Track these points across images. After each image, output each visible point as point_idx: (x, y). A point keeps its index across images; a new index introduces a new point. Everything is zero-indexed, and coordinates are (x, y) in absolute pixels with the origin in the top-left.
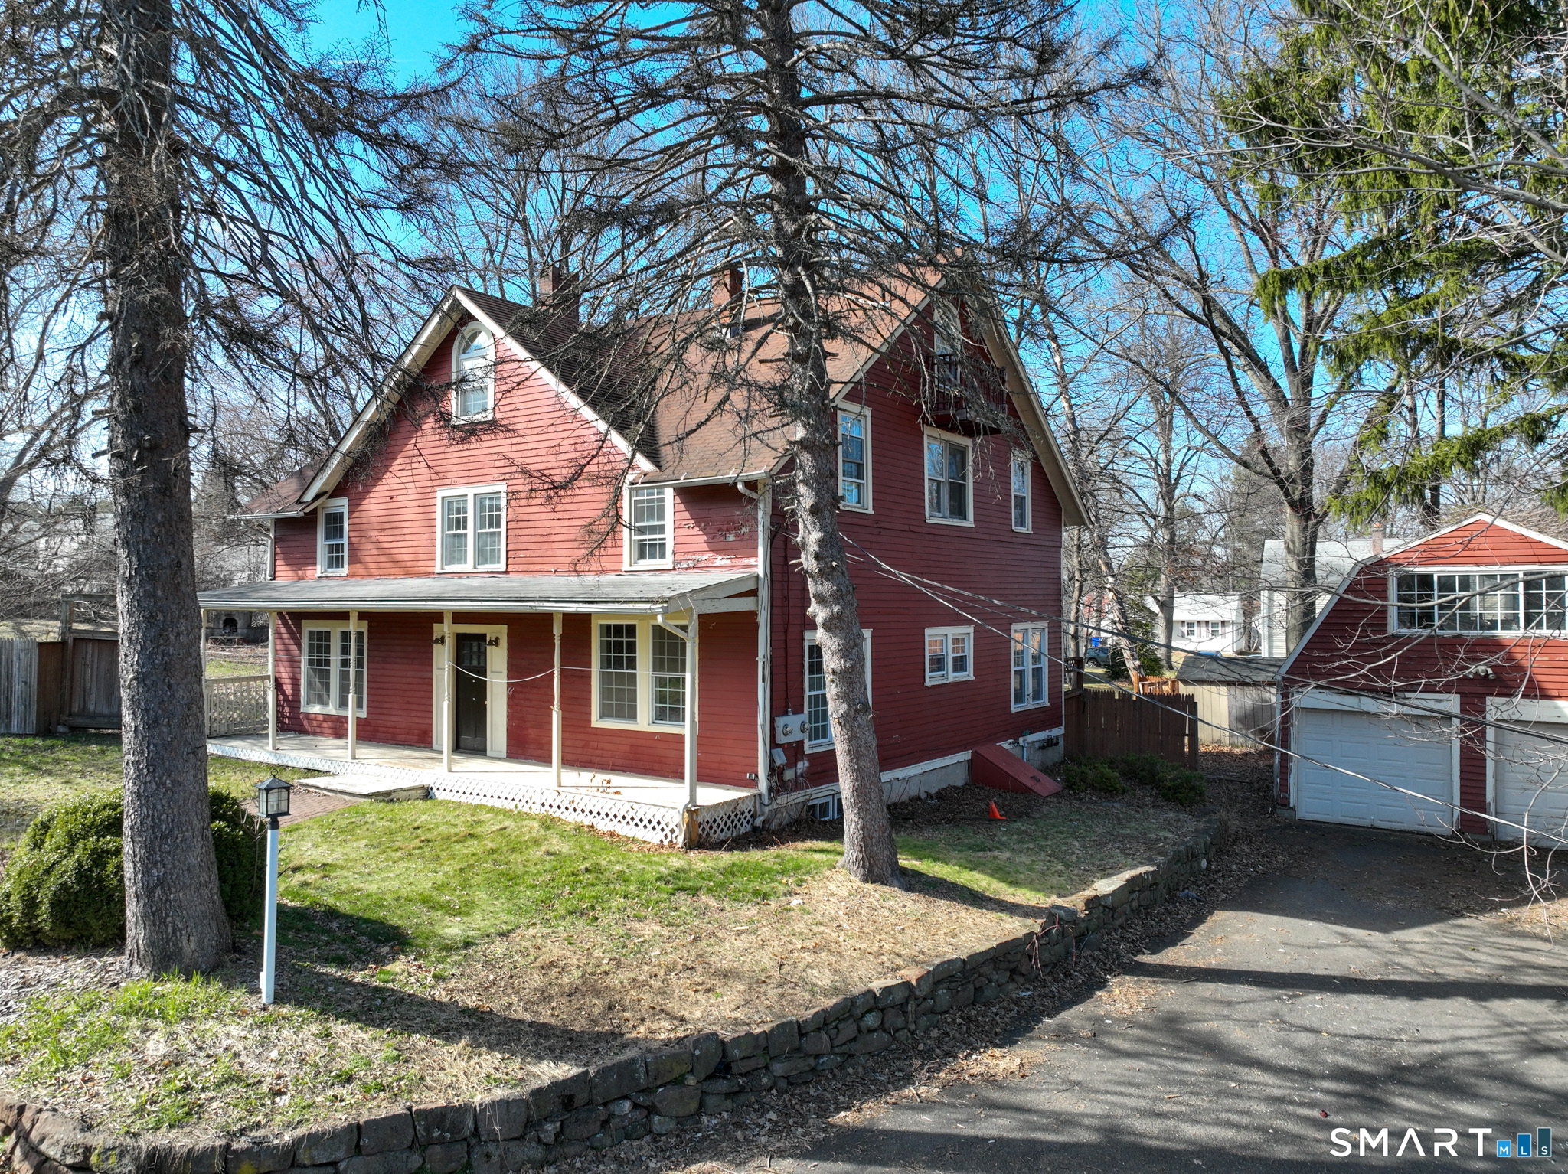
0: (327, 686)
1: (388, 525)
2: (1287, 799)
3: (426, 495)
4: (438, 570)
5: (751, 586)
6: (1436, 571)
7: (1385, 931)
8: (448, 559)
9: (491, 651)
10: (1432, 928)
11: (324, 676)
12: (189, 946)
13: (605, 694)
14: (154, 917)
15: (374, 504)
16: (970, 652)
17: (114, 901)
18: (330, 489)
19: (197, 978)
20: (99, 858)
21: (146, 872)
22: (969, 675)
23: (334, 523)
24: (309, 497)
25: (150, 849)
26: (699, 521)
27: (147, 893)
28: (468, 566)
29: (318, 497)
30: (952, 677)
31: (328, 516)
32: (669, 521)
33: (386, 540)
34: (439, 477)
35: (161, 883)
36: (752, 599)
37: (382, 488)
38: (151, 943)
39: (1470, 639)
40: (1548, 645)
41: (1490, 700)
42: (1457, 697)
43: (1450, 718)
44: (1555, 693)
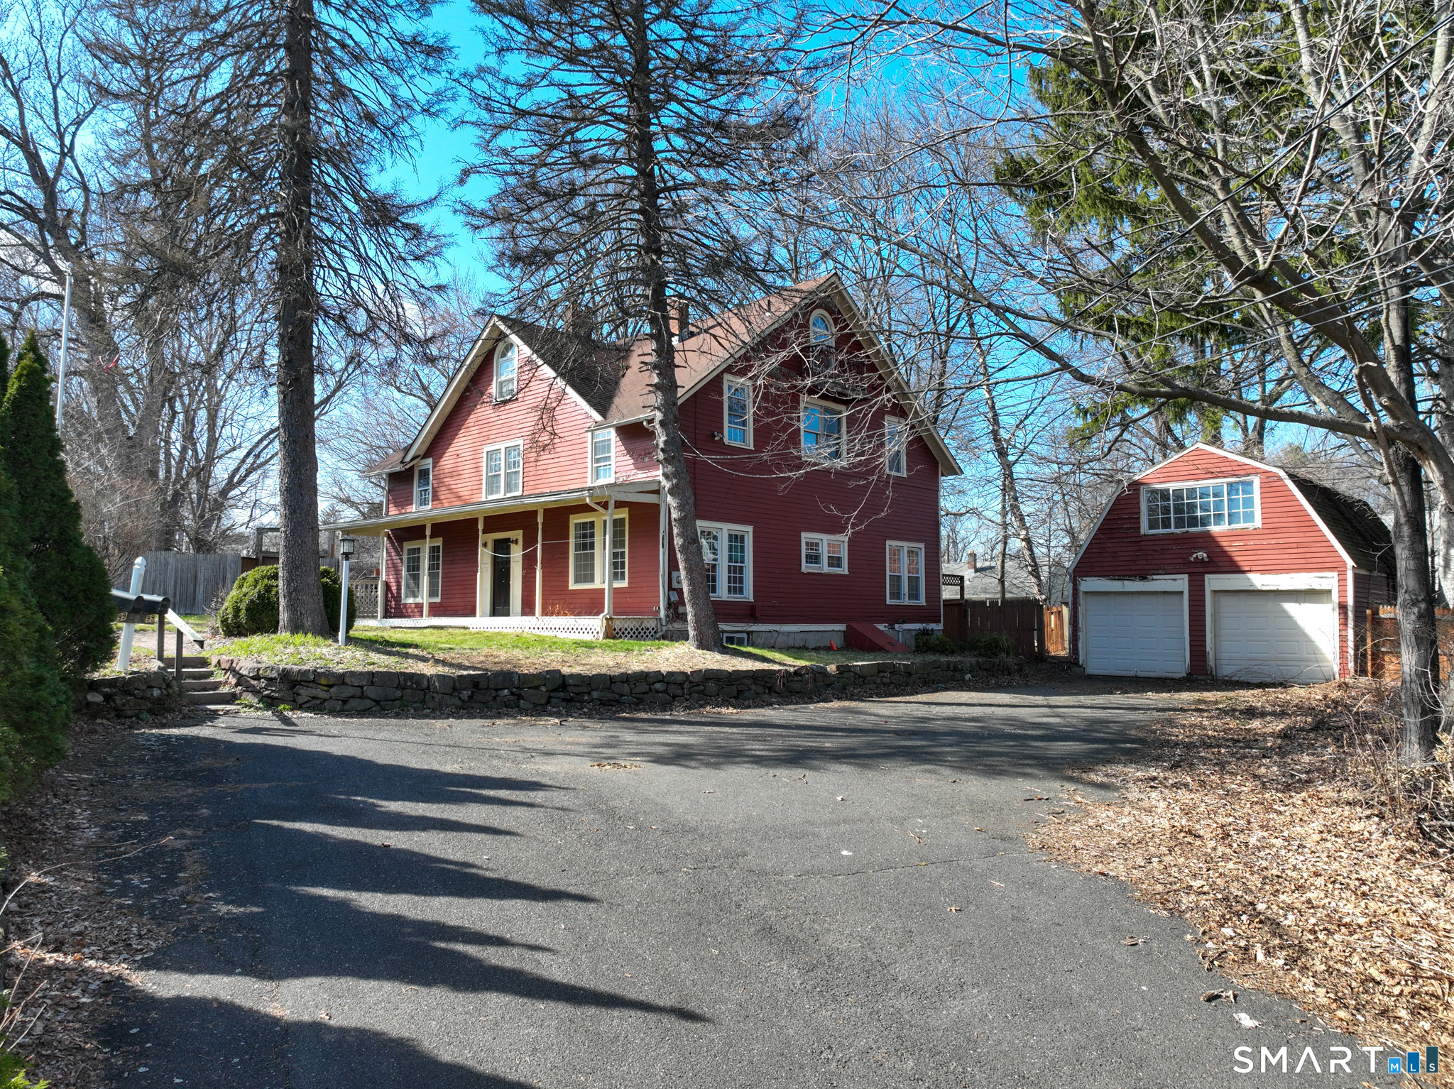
0: (417, 584)
1: (454, 474)
2: (1077, 659)
3: (476, 452)
4: (483, 499)
5: (655, 487)
6: (1172, 486)
8: (490, 491)
9: (513, 546)
11: (416, 578)
12: (307, 624)
13: (577, 568)
14: (292, 607)
15: (447, 461)
16: (844, 554)
17: (274, 608)
18: (421, 453)
19: (309, 635)
20: (268, 589)
21: (289, 585)
22: (844, 570)
23: (424, 474)
24: (408, 458)
25: (290, 573)
26: (630, 452)
27: (289, 595)
28: (501, 496)
29: (413, 459)
30: (825, 568)
31: (421, 471)
32: (613, 454)
33: (453, 483)
34: (487, 439)
35: (295, 590)
36: (655, 496)
37: (452, 450)
38: (290, 620)
39: (1194, 534)
40: (1243, 534)
41: (1207, 577)
42: (1186, 577)
43: (1182, 593)
44: (1247, 568)
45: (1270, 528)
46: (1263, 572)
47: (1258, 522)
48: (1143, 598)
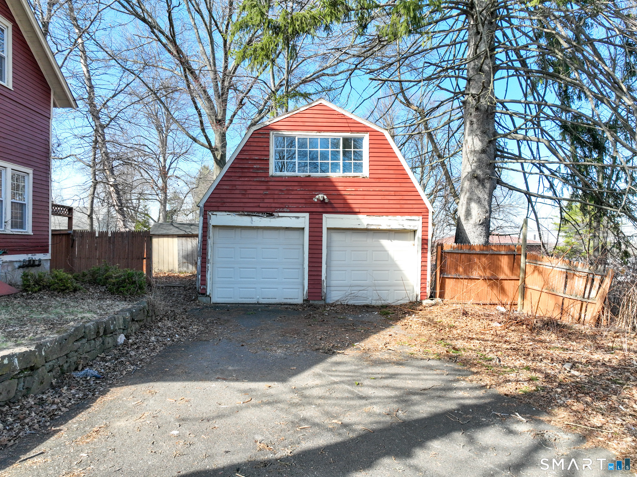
2: (205, 289)
6: (298, 134)
7: (283, 380)
10: (318, 369)
39: (315, 178)
40: (355, 181)
41: (325, 216)
42: (307, 215)
43: (303, 229)
44: (357, 210)
45: (375, 178)
46: (369, 214)
47: (366, 172)
48: (267, 233)
